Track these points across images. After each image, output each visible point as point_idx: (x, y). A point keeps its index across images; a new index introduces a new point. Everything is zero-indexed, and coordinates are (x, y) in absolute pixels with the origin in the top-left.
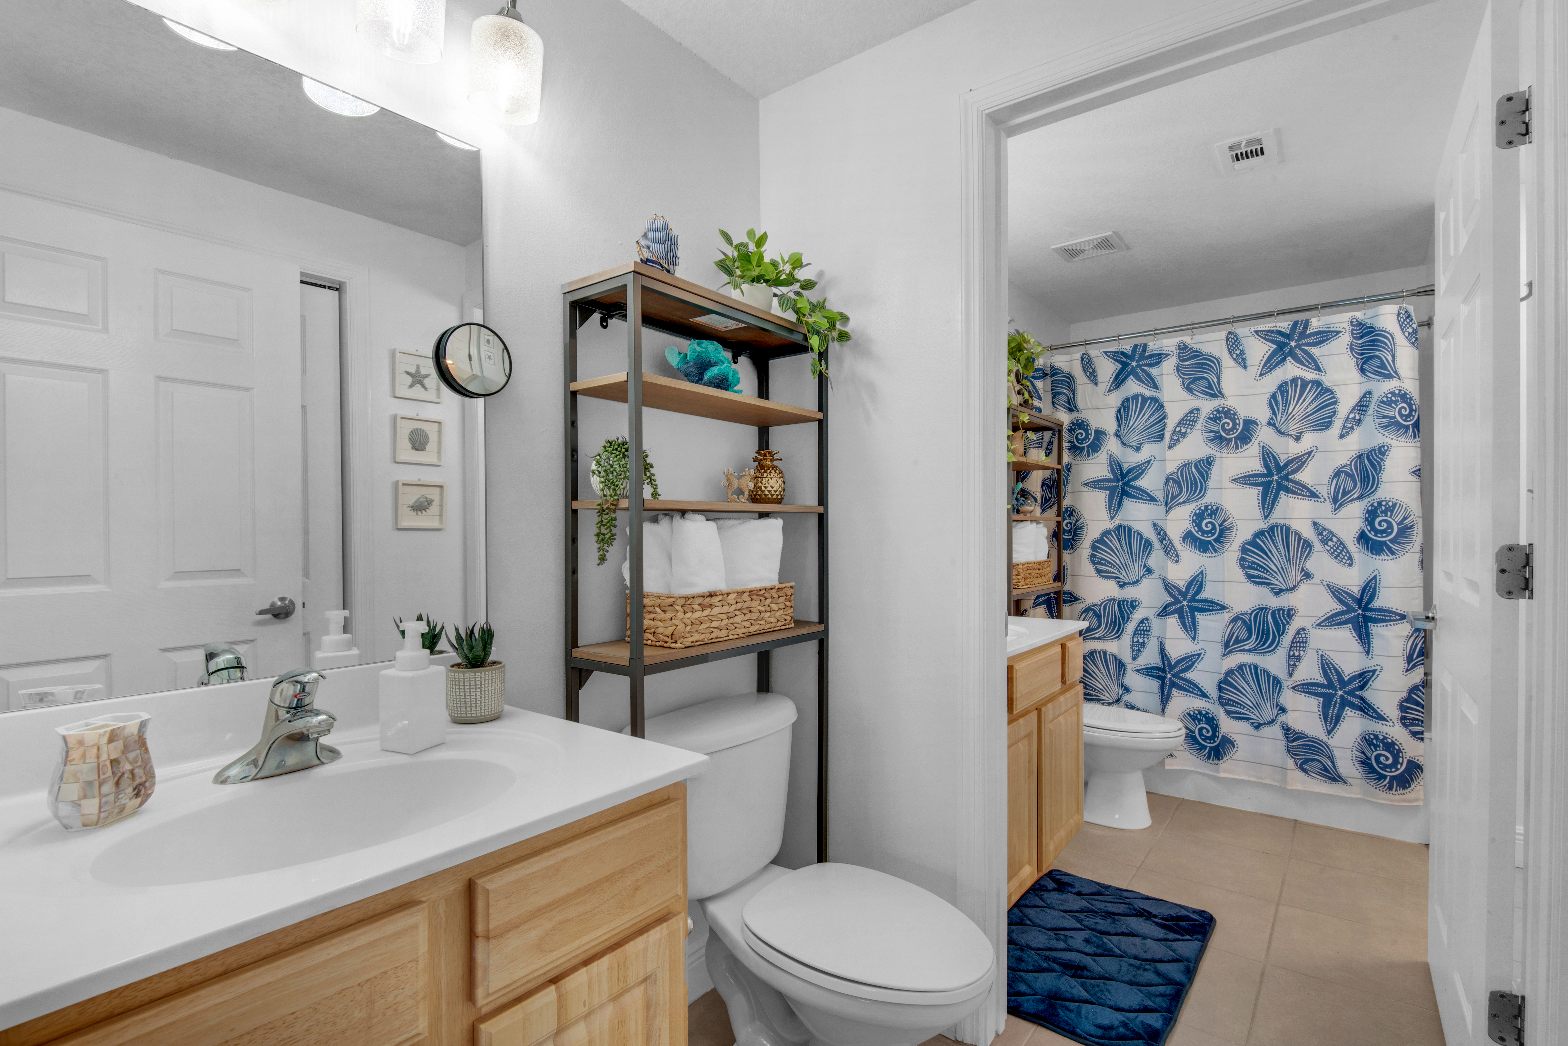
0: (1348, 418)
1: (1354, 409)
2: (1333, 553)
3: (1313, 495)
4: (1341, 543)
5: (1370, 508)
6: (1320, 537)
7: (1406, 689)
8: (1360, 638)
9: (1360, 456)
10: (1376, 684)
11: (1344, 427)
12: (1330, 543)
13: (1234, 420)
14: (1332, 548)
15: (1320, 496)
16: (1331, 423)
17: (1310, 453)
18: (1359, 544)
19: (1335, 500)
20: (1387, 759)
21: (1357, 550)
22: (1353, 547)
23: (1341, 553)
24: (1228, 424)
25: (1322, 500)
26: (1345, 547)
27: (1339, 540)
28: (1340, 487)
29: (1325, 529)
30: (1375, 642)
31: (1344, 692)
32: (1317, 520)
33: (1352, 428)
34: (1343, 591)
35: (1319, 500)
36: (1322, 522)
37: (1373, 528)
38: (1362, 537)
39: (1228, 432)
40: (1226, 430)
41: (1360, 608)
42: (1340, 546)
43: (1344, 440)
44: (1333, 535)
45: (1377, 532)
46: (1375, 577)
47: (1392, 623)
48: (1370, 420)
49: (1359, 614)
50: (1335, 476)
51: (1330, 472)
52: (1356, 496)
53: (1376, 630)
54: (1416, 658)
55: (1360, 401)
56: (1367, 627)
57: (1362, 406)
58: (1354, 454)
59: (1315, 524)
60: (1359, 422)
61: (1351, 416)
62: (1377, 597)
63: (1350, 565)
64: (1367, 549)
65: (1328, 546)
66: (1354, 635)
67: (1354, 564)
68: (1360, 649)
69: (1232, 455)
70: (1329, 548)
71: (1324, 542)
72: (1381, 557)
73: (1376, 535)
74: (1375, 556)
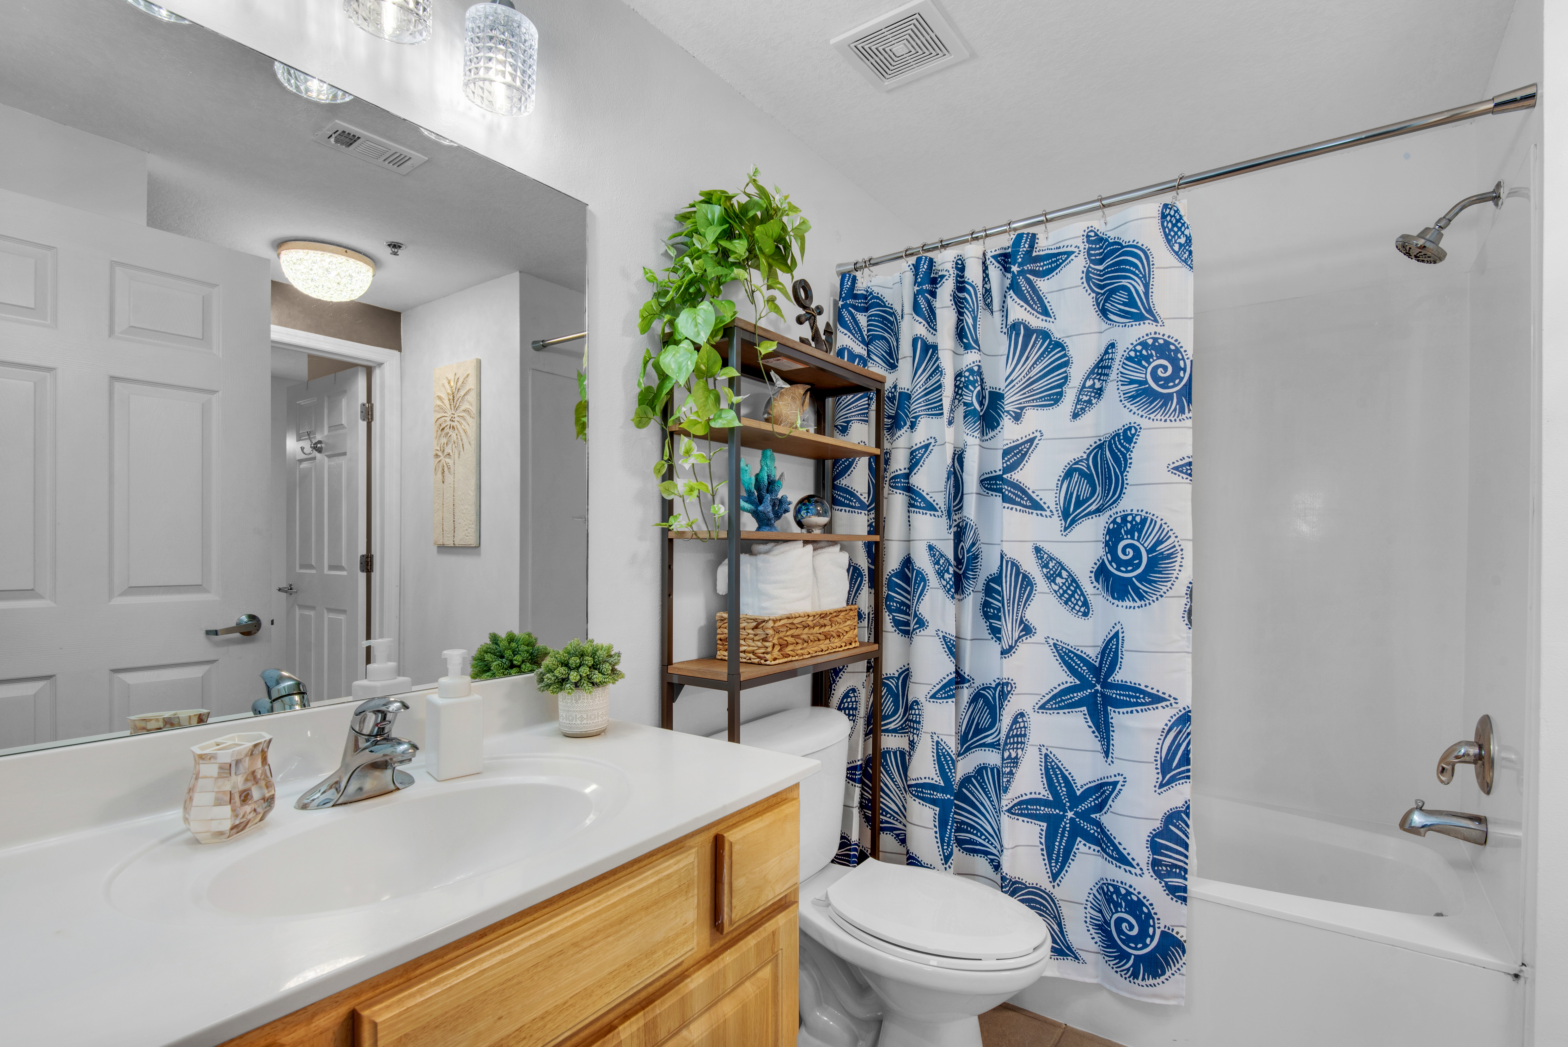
0: (1084, 386)
1: (1092, 372)
2: (1062, 595)
3: (1036, 506)
4: (1074, 580)
5: (1111, 526)
6: (1045, 570)
7: (1160, 816)
8: (1098, 728)
9: (1100, 447)
10: (1117, 804)
11: (1079, 401)
12: (1058, 580)
14: (1060, 588)
15: (1045, 507)
16: (1060, 394)
17: (1032, 441)
18: (1097, 581)
19: (1065, 514)
20: (1132, 927)
21: (1095, 591)
22: (1088, 586)
23: (1072, 596)
25: (1048, 513)
26: (1078, 587)
27: (1070, 575)
28: (1072, 494)
29: (1052, 559)
30: (1117, 738)
31: (1076, 813)
32: (1041, 545)
33: (1089, 402)
34: (1076, 655)
35: (1044, 513)
36: (1047, 547)
37: (1115, 558)
38: (1101, 572)
41: (1098, 682)
42: (1071, 585)
43: (1079, 422)
44: (1063, 568)
45: (1120, 563)
46: (1116, 635)
47: (1139, 708)
48: (1113, 389)
49: (1097, 691)
50: (1065, 477)
51: (1060, 471)
52: (1094, 507)
53: (1119, 718)
54: (1177, 767)
55: (1102, 360)
56: (1106, 714)
57: (1101, 368)
58: (1091, 442)
59: (1038, 550)
60: (1099, 393)
61: (1089, 383)
62: (1118, 666)
63: (1086, 614)
64: (1107, 590)
65: (1056, 584)
66: (1090, 724)
67: (1091, 612)
68: (1098, 746)
70: (1056, 588)
71: (1051, 578)
72: (1124, 604)
73: (1118, 569)
74: (1116, 602)
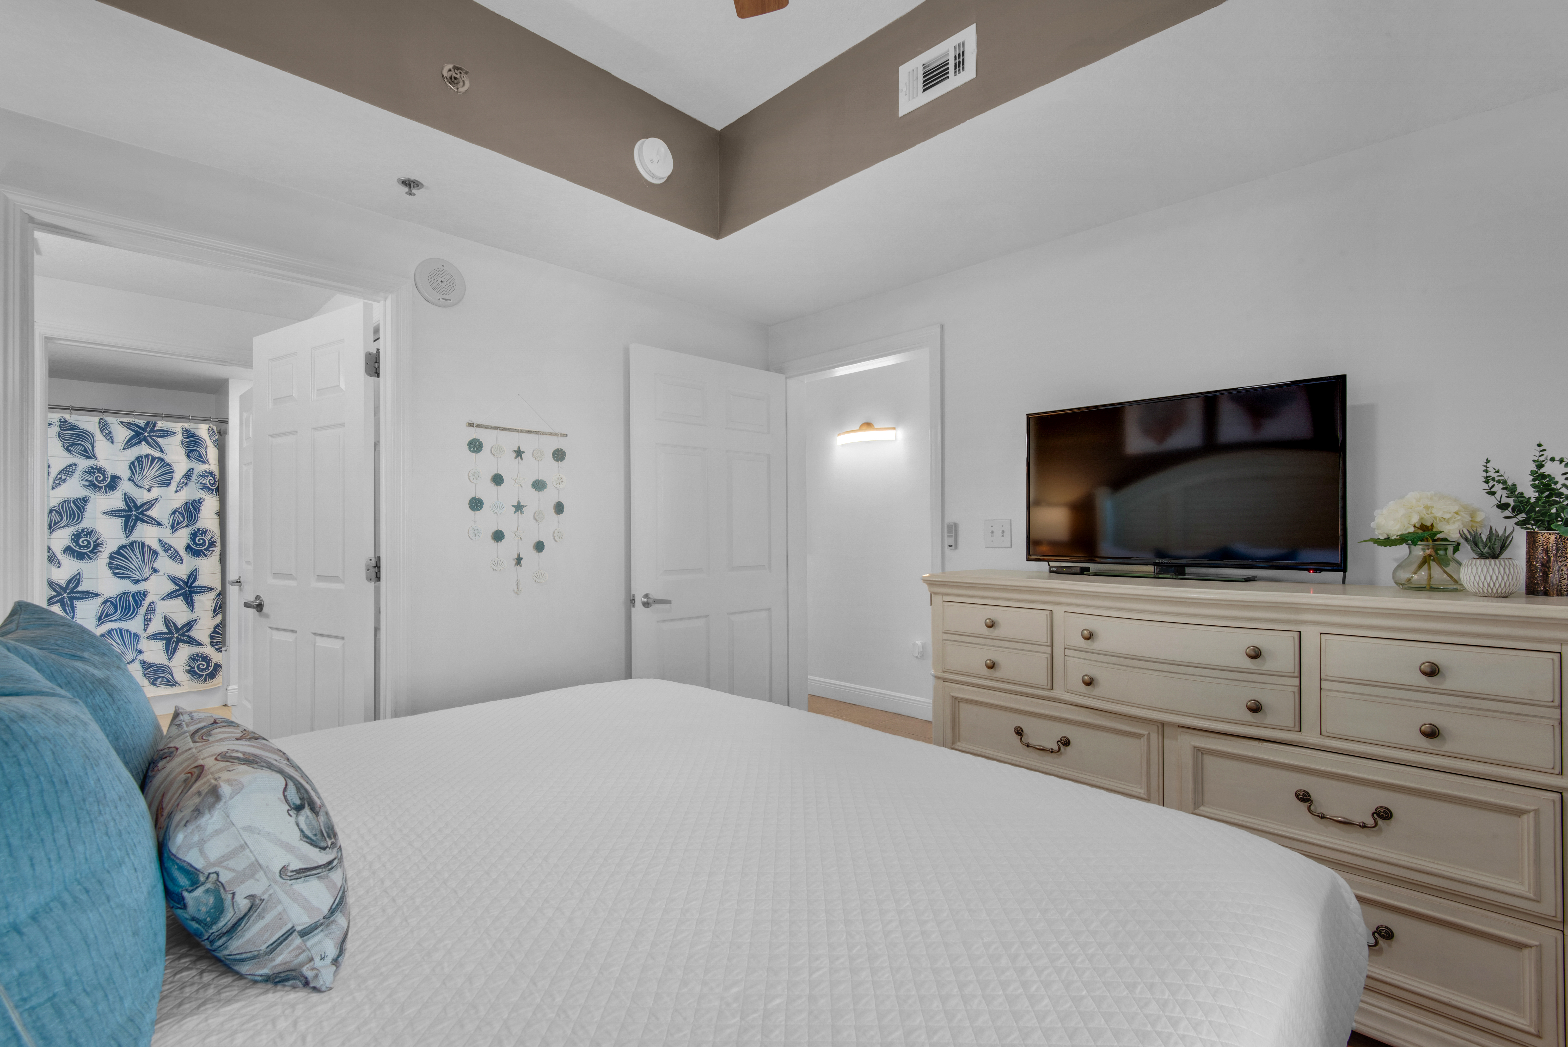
0: (180, 481)
1: (183, 477)
2: (171, 557)
3: (159, 524)
4: (176, 551)
5: (193, 532)
6: (163, 548)
7: (213, 627)
8: (187, 603)
9: (187, 503)
10: (197, 627)
11: (178, 486)
12: (169, 552)
13: (104, 475)
15: (163, 524)
16: (170, 483)
17: (156, 499)
18: (186, 551)
19: (172, 527)
20: (204, 665)
21: (185, 555)
22: (183, 553)
23: (176, 557)
24: (100, 477)
25: (165, 527)
26: (178, 554)
27: (175, 550)
28: (175, 520)
29: (166, 544)
30: (196, 604)
31: (178, 635)
32: (161, 539)
33: (182, 487)
34: (177, 578)
35: (162, 527)
36: (164, 540)
37: (195, 543)
38: (188, 548)
39: (100, 482)
40: (99, 481)
41: (187, 587)
42: (175, 553)
43: (178, 494)
44: (172, 547)
45: (197, 545)
46: (196, 569)
47: (205, 593)
48: (193, 484)
49: (186, 590)
50: (172, 514)
51: (170, 512)
52: (184, 525)
53: (196, 597)
54: (218, 610)
55: (187, 473)
56: (191, 597)
57: (188, 475)
58: (183, 502)
59: (160, 541)
60: (186, 484)
61: (182, 480)
62: (197, 580)
63: (181, 563)
64: (192, 554)
66: (184, 602)
67: (183, 563)
68: (187, 609)
69: (103, 497)
70: (169, 554)
71: (166, 551)
72: (199, 558)
73: (196, 547)
74: (196, 558)
